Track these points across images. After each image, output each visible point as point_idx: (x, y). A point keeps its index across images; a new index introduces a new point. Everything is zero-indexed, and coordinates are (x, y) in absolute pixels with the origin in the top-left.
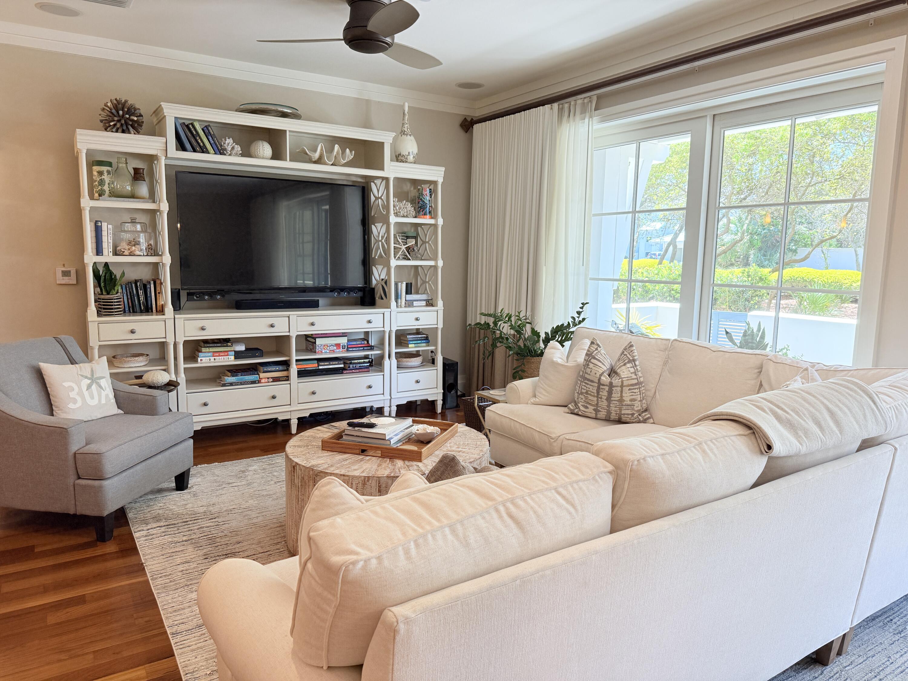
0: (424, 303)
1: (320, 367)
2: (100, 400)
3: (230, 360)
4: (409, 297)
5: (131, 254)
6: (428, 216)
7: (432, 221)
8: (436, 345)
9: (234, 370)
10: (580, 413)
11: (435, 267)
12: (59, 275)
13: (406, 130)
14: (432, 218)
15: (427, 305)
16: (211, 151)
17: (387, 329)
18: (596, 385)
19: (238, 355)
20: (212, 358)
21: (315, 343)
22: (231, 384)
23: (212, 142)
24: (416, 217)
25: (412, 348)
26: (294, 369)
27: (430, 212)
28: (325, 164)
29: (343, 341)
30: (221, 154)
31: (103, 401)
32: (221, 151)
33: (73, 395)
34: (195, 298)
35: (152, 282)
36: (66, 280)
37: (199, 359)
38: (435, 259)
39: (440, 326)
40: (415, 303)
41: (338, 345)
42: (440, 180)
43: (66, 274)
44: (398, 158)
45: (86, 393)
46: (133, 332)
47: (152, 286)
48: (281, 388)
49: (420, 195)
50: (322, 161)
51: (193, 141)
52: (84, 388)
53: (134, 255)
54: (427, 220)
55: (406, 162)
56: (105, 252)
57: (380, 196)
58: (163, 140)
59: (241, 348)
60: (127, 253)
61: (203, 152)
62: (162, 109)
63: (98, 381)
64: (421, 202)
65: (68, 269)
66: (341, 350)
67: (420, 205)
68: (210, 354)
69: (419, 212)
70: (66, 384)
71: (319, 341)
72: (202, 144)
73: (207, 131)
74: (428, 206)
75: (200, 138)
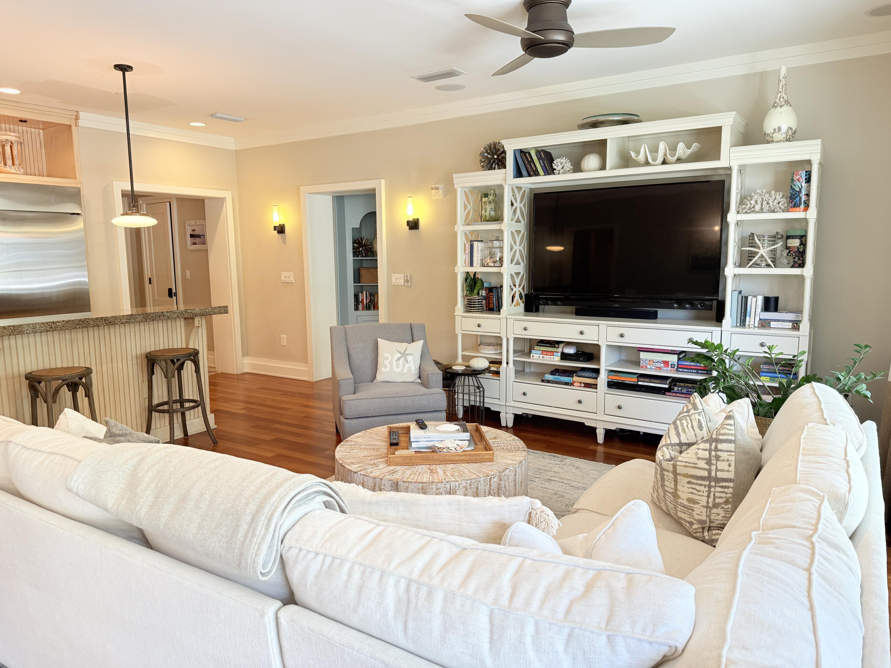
0: (790, 325)
1: (640, 383)
2: (403, 369)
3: (555, 360)
4: (767, 315)
6: (800, 208)
7: (803, 215)
13: (781, 100)
15: (789, 328)
16: (542, 173)
19: (565, 357)
20: (541, 356)
22: (548, 381)
23: (543, 165)
24: (787, 211)
26: (603, 379)
29: (673, 359)
30: (549, 174)
31: (405, 371)
33: (387, 362)
37: (532, 355)
39: (805, 357)
40: (774, 324)
41: (666, 363)
42: (816, 160)
45: (395, 363)
46: (479, 325)
48: (587, 395)
51: (528, 166)
52: (395, 358)
55: (772, 141)
56: (475, 264)
58: (504, 171)
59: (571, 351)
60: (491, 264)
61: (535, 175)
62: (504, 145)
63: (406, 356)
66: (670, 368)
68: (540, 352)
71: (644, 355)
72: (534, 169)
73: (540, 156)
74: (799, 195)
75: (534, 163)
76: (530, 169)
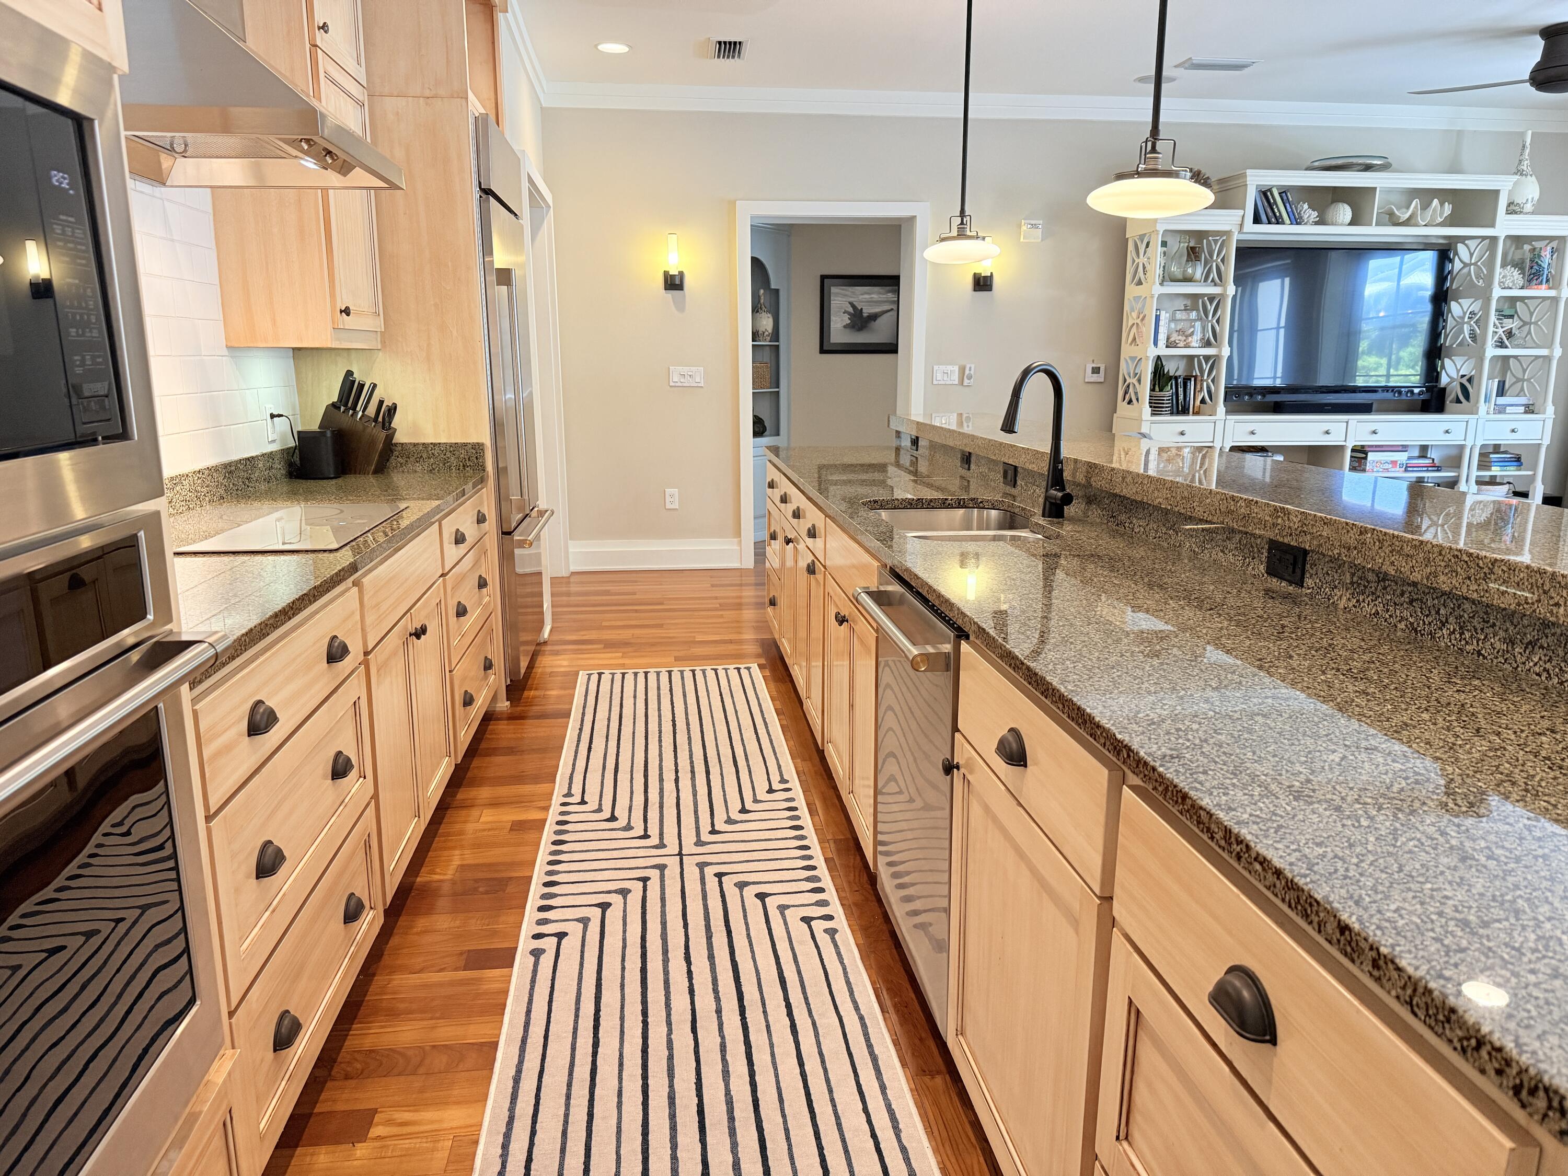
0: (1522, 409)
4: (1502, 400)
5: (1187, 346)
6: (1544, 286)
7: (1552, 293)
8: (1534, 468)
11: (1548, 359)
12: (1089, 370)
13: (1525, 168)
14: (1550, 288)
15: (1526, 412)
16: (1288, 221)
17: (1469, 443)
21: (1366, 458)
23: (1289, 210)
24: (1522, 288)
25: (1495, 471)
27: (1547, 281)
28: (1417, 225)
29: (1402, 457)
30: (1298, 224)
32: (1297, 220)
34: (1239, 398)
35: (1192, 379)
36: (1095, 378)
38: (1550, 346)
39: (1546, 441)
40: (1509, 409)
41: (1394, 463)
43: (1096, 370)
44: (1513, 208)
46: (1182, 434)
47: (1193, 383)
49: (1536, 255)
50: (1413, 221)
51: (1269, 210)
53: (1189, 347)
54: (1542, 291)
55: (1522, 213)
56: (1161, 343)
57: (1473, 261)
58: (1241, 212)
60: (1182, 344)
61: (1278, 223)
62: (1246, 176)
64: (1536, 267)
65: (1096, 366)
66: (1398, 469)
67: (1534, 271)
69: (1530, 281)
71: (1371, 456)
72: (1278, 214)
73: (1285, 198)
74: (1546, 272)
75: (1277, 206)
76: (1270, 214)
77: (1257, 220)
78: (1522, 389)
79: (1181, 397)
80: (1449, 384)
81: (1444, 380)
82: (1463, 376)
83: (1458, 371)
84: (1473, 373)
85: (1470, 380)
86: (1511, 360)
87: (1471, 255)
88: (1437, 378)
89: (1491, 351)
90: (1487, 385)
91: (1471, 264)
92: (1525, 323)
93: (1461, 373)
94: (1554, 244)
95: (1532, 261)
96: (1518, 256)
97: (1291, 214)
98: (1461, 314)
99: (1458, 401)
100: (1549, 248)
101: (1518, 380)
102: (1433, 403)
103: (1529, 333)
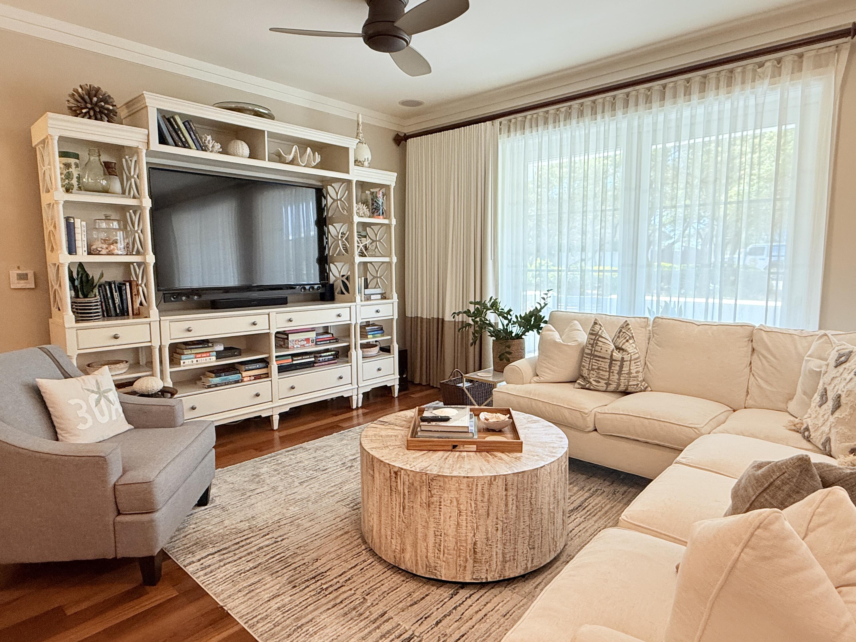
0: (379, 297)
1: (294, 362)
2: (111, 417)
3: (212, 361)
4: (368, 291)
5: (110, 253)
6: (381, 217)
7: (386, 221)
8: (391, 334)
9: (217, 371)
10: (592, 387)
11: (390, 263)
12: (14, 278)
13: (361, 139)
14: (385, 218)
15: (382, 299)
16: (194, 147)
17: (353, 322)
18: (609, 361)
19: (219, 355)
20: (195, 360)
21: (288, 339)
22: (216, 386)
23: (194, 137)
24: (370, 217)
25: (371, 339)
26: (274, 366)
27: (383, 213)
28: (298, 165)
29: (312, 335)
30: (203, 150)
31: (114, 418)
32: (203, 148)
33: (82, 413)
34: (172, 299)
35: (128, 284)
36: (22, 284)
37: (182, 362)
38: (390, 256)
39: (396, 317)
40: (373, 297)
41: (307, 340)
42: (393, 185)
43: (23, 277)
45: (96, 410)
46: (116, 337)
47: (128, 287)
48: (263, 386)
49: (374, 197)
50: (295, 162)
51: (174, 134)
52: (93, 404)
53: (113, 254)
54: (381, 220)
55: (364, 166)
56: (79, 251)
57: (339, 198)
58: (145, 131)
59: (220, 348)
60: (104, 252)
61: (185, 147)
62: (144, 98)
63: (106, 394)
64: (375, 204)
65: (25, 272)
66: (311, 344)
67: (374, 207)
68: (192, 356)
69: (373, 213)
70: (72, 402)
71: (291, 337)
72: (183, 139)
73: (188, 127)
74: (381, 208)
75: (182, 133)
76: (176, 138)
77: (163, 140)
78: (377, 283)
79: (117, 301)
80: (335, 281)
81: (332, 279)
82: (343, 276)
83: (340, 272)
84: (349, 274)
85: (347, 279)
86: (368, 264)
87: (337, 194)
88: (328, 278)
89: (358, 259)
90: (358, 282)
91: (337, 200)
92: (373, 241)
93: (341, 274)
94: (383, 190)
95: (372, 200)
96: (364, 198)
97: (196, 141)
98: (336, 234)
99: (342, 293)
100: (381, 192)
101: (374, 277)
102: (328, 294)
103: (376, 247)
